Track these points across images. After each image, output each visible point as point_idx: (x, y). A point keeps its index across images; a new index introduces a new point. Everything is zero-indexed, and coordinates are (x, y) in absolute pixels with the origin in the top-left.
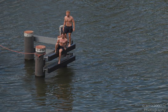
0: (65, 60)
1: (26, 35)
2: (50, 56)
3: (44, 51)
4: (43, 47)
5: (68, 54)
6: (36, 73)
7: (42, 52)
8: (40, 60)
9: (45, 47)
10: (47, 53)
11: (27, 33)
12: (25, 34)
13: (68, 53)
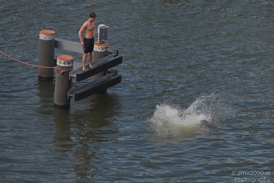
0: (104, 82)
1: (42, 37)
2: (80, 73)
3: (70, 65)
4: (69, 59)
5: (109, 72)
6: (56, 99)
7: (67, 65)
8: (64, 78)
9: (71, 59)
10: (75, 68)
11: (45, 34)
12: (40, 36)
13: (109, 70)
